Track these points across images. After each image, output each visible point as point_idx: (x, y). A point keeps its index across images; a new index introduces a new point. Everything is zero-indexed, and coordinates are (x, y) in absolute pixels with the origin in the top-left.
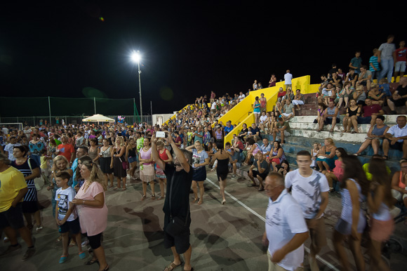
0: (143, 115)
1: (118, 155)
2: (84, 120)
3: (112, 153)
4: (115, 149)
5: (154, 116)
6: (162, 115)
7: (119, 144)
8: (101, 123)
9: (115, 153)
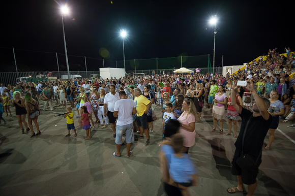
0: (215, 67)
1: (197, 96)
2: (175, 72)
3: (193, 94)
4: (195, 92)
5: (224, 68)
6: (232, 67)
7: (198, 88)
8: (185, 73)
9: (195, 95)
